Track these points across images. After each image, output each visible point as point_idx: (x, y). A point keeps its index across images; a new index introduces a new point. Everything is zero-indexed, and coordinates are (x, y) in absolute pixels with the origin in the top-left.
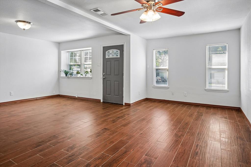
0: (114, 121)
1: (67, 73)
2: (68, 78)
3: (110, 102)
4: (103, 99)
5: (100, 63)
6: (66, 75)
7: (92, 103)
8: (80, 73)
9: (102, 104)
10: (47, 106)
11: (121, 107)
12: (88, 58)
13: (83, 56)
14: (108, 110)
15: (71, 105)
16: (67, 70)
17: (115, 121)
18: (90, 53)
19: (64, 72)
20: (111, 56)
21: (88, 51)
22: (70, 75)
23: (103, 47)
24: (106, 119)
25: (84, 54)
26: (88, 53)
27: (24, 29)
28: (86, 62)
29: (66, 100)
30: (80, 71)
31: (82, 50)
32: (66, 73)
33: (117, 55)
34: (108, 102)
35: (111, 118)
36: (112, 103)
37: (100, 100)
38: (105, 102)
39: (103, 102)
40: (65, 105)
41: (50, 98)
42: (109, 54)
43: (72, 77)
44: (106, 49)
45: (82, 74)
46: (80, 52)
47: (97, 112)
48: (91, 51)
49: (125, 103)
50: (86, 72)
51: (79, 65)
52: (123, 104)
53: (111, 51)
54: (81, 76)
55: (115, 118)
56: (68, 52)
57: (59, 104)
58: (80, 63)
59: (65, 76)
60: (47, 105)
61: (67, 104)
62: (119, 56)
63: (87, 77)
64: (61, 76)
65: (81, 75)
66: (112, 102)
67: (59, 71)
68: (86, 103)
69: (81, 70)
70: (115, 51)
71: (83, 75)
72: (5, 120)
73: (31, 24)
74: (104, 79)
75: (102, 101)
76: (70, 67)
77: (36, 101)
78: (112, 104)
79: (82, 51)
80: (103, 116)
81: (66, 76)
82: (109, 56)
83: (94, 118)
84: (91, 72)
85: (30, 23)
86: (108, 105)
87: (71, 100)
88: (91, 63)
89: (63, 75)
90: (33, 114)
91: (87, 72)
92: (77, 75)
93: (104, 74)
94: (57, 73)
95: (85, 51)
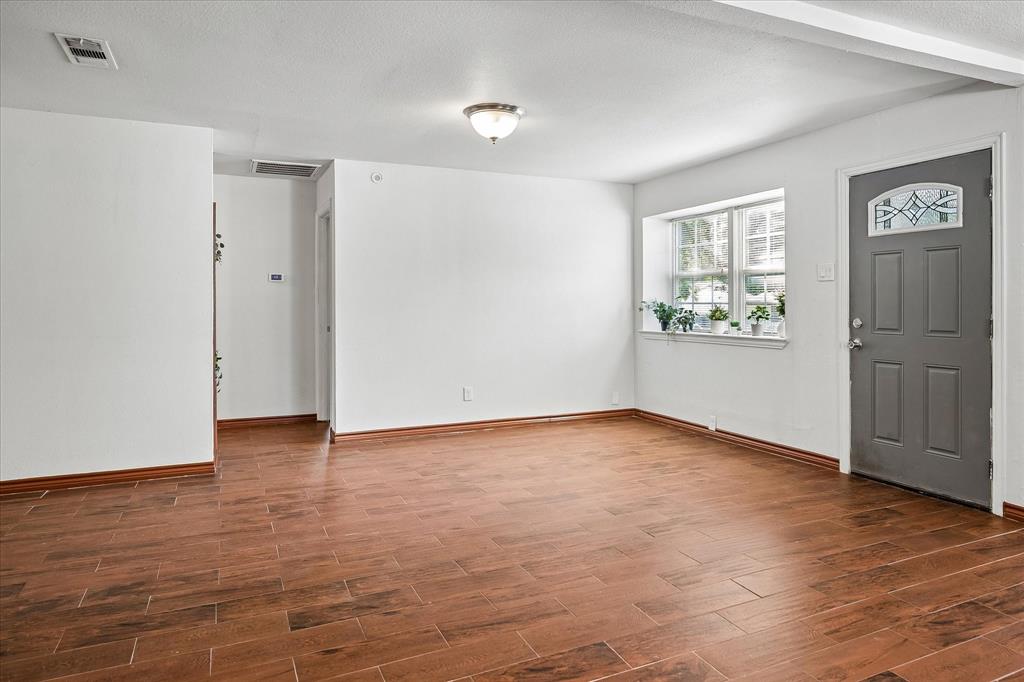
0: (945, 631)
1: (669, 317)
2: (670, 338)
3: (894, 480)
4: (856, 456)
5: (836, 266)
6: (665, 325)
7: (789, 472)
8: (725, 317)
9: (845, 483)
10: (585, 461)
11: (980, 526)
12: (768, 239)
13: (742, 236)
14: (890, 531)
15: (684, 471)
16: (667, 304)
17: (952, 628)
18: (775, 215)
19: (656, 311)
20: (900, 225)
21: (766, 209)
22: (681, 327)
23: (853, 180)
24: (890, 603)
25: (746, 223)
26: (763, 218)
27: (494, 139)
28: (756, 262)
29: (665, 441)
30: (726, 308)
31: (737, 208)
32: (665, 317)
33: (943, 217)
34: (885, 477)
35: (918, 597)
36: (912, 493)
37: (838, 461)
38: (868, 477)
39: (855, 476)
40: (659, 465)
41: (599, 422)
42: (886, 213)
43: (690, 332)
44: (865, 187)
45: (735, 321)
46: (726, 215)
47: (826, 540)
48: (780, 207)
49: (1006, 506)
50: (759, 313)
51: (721, 277)
52: (988, 510)
53: (899, 196)
54: (734, 332)
55: (948, 602)
56: (671, 220)
57: (634, 457)
58: (726, 270)
59: (660, 330)
60: (587, 454)
61: (667, 464)
62: (956, 222)
63: (762, 337)
64: (644, 330)
65: (733, 325)
66: (914, 486)
67: (636, 308)
68: (757, 470)
69: (730, 303)
70: (928, 192)
71: (741, 325)
72: (434, 506)
73: (519, 111)
74: (855, 351)
75: (845, 468)
76: (684, 285)
77: (547, 432)
78: (912, 498)
79: (735, 212)
80: (864, 569)
81: (664, 329)
82: (887, 224)
83: (814, 579)
84: (782, 311)
85: (513, 109)
86: (890, 502)
87: (685, 439)
88: (780, 266)
89: (652, 323)
90: (529, 495)
91: (764, 313)
92: (712, 326)
93: (857, 322)
94: (626, 315)
95: (750, 211)
